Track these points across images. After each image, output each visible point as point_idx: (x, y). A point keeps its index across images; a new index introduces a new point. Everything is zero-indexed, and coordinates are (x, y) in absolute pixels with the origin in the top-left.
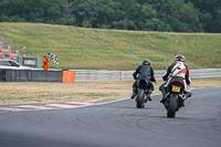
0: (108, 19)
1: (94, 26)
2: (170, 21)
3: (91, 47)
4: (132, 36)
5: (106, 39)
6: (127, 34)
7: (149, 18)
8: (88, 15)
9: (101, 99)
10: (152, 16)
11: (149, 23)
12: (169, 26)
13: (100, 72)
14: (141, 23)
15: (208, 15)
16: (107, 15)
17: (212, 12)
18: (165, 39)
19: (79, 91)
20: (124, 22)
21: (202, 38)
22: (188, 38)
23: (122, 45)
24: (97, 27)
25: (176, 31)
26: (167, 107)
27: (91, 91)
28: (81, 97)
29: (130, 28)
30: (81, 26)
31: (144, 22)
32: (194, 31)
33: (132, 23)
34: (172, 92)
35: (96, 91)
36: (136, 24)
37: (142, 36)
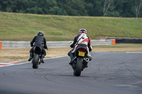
0: (24, 7)
1: (14, 11)
2: (65, 8)
3: (12, 25)
4: (41, 18)
5: (22, 20)
6: (37, 17)
7: (52, 6)
8: (10, 4)
9: (20, 60)
10: (54, 5)
11: (52, 9)
12: (65, 12)
13: (19, 42)
14: (46, 10)
15: (90, 5)
16: (23, 4)
17: (93, 2)
18: (63, 20)
19: (5, 55)
20: (35, 9)
21: (87, 19)
22: (78, 20)
23: (34, 24)
24: (16, 12)
25: (70, 15)
26: (74, 68)
27: (13, 55)
28: (7, 60)
29: (39, 13)
30: (5, 11)
31: (49, 9)
32: (82, 15)
33: (40, 9)
34: (78, 56)
35: (16, 55)
36: (43, 10)
37: (47, 18)
